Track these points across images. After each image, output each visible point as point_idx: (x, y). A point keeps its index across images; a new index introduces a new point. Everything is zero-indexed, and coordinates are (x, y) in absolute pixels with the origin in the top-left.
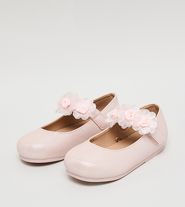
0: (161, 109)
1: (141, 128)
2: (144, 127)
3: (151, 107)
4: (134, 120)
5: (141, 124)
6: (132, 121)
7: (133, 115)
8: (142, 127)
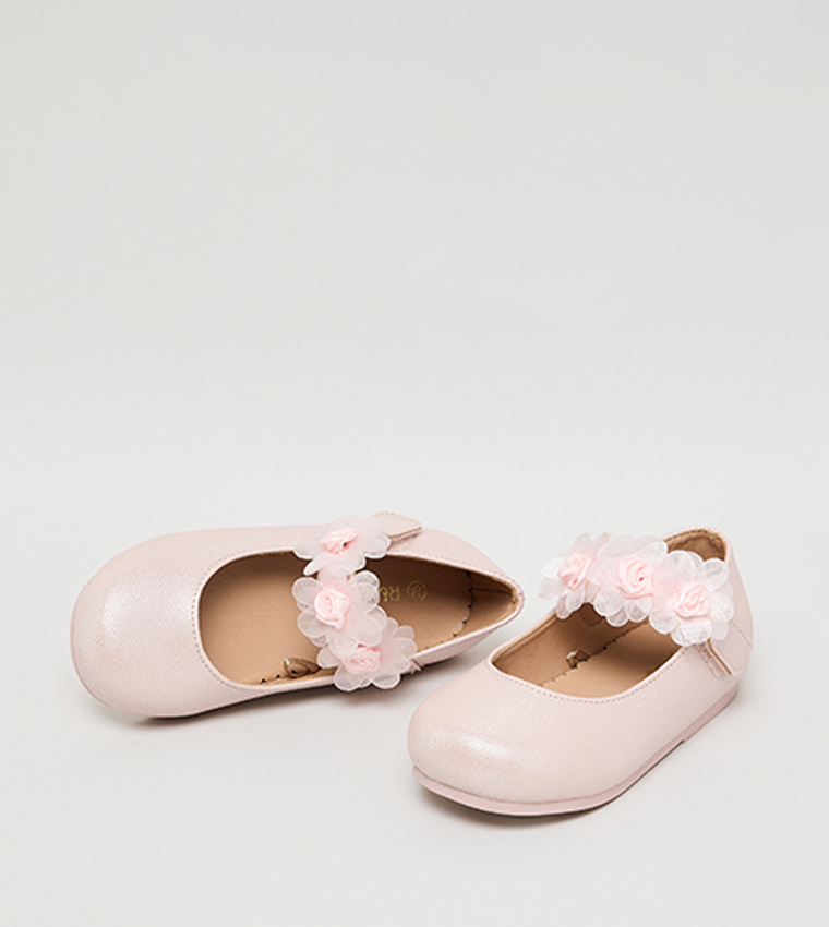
0: (732, 551)
1: (681, 621)
2: (691, 618)
3: (695, 539)
4: (651, 595)
5: (680, 607)
6: (642, 596)
7: (648, 577)
8: (683, 618)
